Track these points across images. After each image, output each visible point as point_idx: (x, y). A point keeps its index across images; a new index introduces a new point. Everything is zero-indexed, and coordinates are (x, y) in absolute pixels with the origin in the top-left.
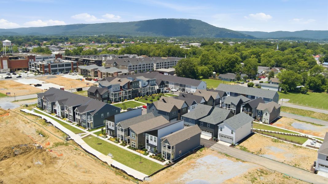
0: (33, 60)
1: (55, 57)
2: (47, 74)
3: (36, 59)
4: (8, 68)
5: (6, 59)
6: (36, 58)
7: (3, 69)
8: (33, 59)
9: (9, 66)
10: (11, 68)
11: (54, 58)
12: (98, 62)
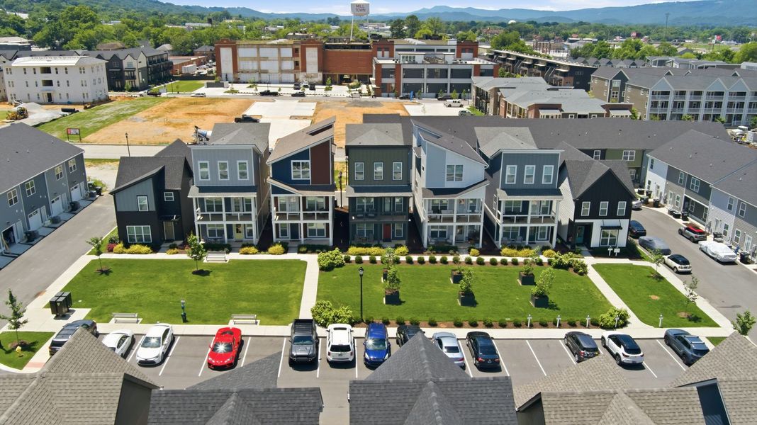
0: (387, 53)
1: (455, 48)
2: (388, 96)
3: (397, 50)
4: (319, 70)
5: (313, 46)
6: (396, 47)
7: (305, 74)
8: (387, 49)
9: (323, 67)
10: (326, 71)
11: (452, 50)
12: (578, 73)
